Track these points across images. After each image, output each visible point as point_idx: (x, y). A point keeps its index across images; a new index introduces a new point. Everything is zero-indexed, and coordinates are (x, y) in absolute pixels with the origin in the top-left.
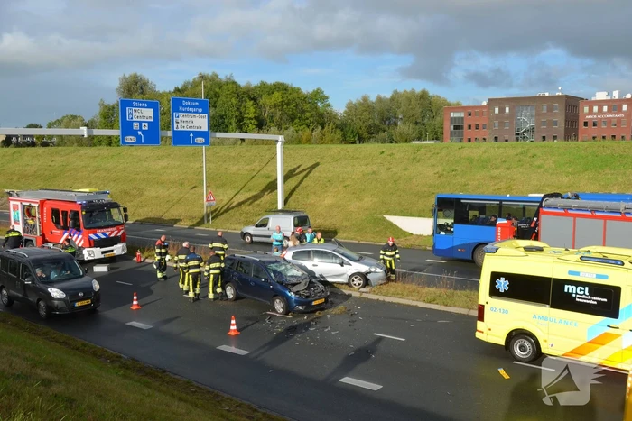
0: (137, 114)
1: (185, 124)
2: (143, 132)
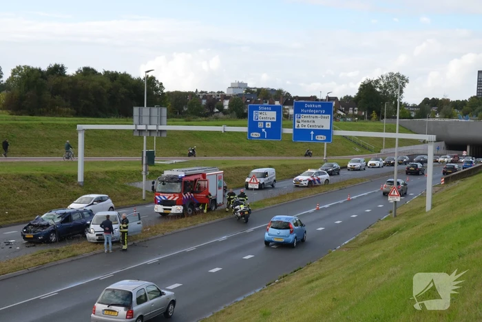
0: (262, 116)
1: (306, 124)
2: (267, 129)
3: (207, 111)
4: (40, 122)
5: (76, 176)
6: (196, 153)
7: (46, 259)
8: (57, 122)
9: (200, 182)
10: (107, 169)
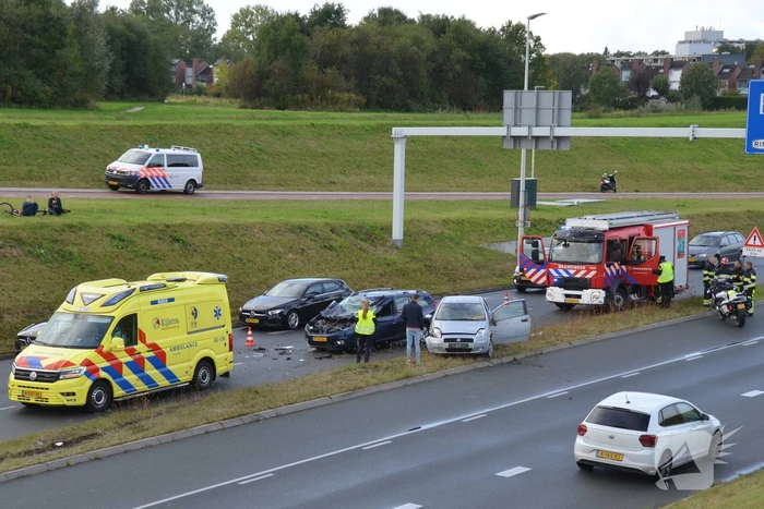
3: (633, 94)
4: (308, 123)
5: (388, 229)
6: (617, 185)
7: (359, 380)
8: (341, 123)
9: (639, 243)
10: (445, 215)
